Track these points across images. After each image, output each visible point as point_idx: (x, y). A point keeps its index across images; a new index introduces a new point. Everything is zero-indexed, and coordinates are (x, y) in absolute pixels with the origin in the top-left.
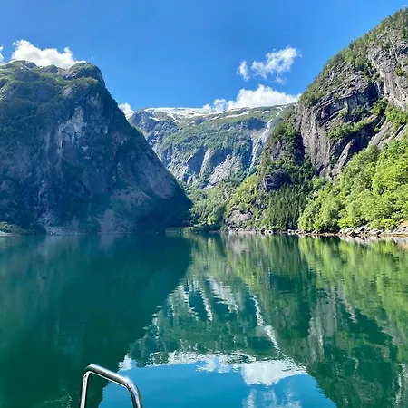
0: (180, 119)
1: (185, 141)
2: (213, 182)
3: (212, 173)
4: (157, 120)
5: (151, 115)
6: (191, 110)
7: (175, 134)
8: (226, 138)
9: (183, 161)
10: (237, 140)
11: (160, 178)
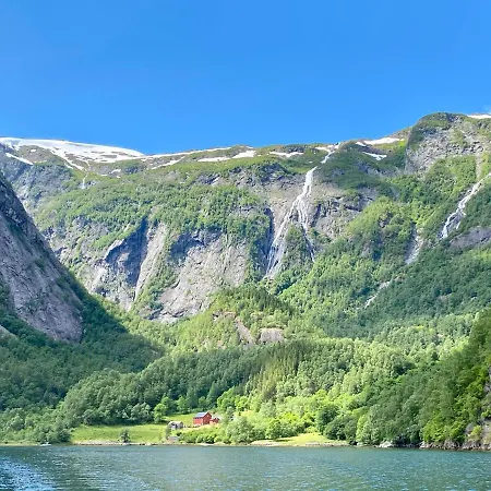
0: (83, 164)
1: (99, 208)
2: (176, 308)
3: (172, 284)
4: (26, 161)
5: (11, 151)
6: (108, 150)
7: (73, 193)
8: (207, 202)
9: (95, 255)
10: (234, 208)
11: (43, 282)
